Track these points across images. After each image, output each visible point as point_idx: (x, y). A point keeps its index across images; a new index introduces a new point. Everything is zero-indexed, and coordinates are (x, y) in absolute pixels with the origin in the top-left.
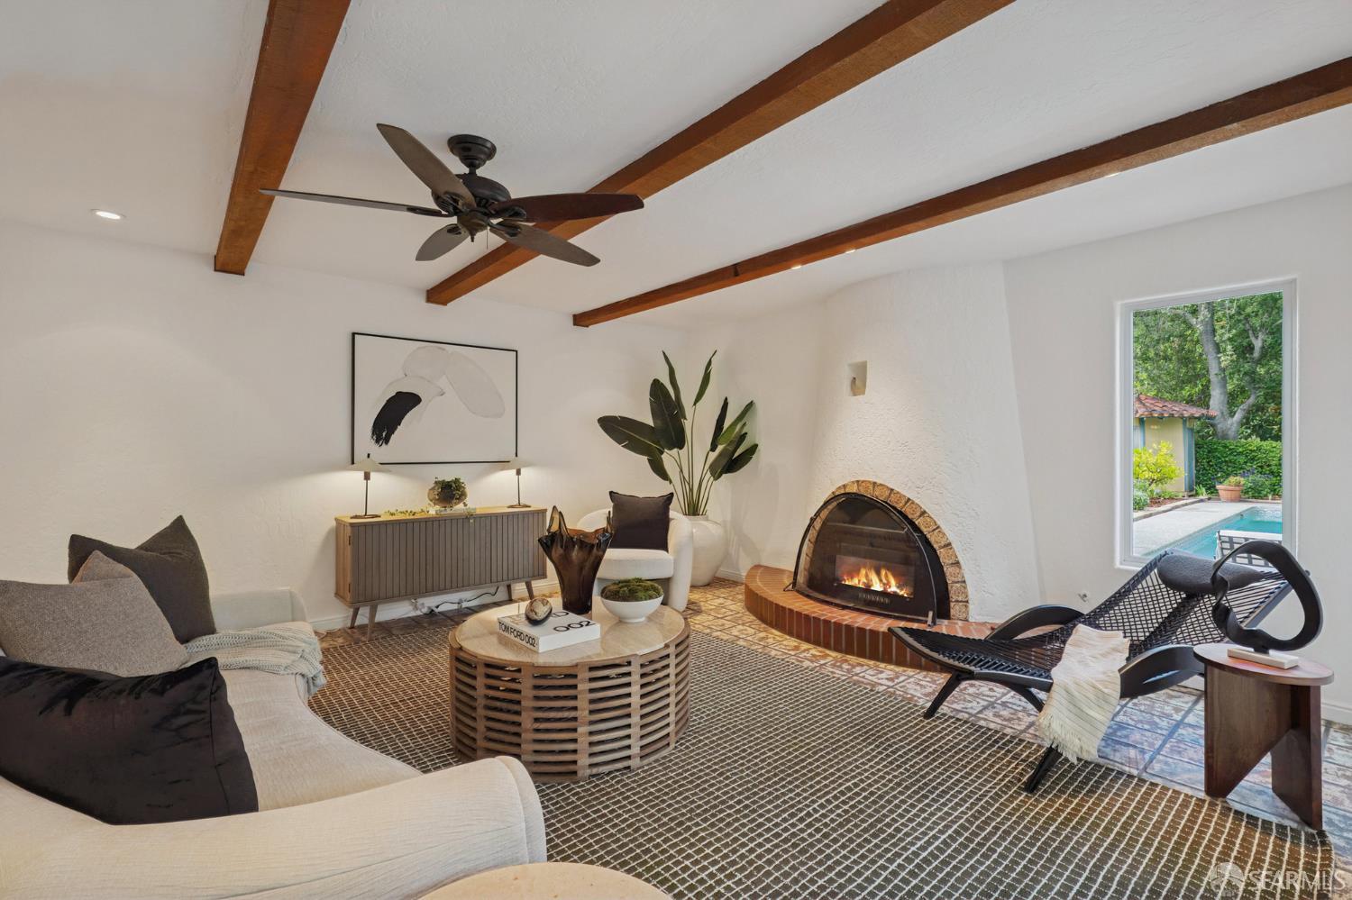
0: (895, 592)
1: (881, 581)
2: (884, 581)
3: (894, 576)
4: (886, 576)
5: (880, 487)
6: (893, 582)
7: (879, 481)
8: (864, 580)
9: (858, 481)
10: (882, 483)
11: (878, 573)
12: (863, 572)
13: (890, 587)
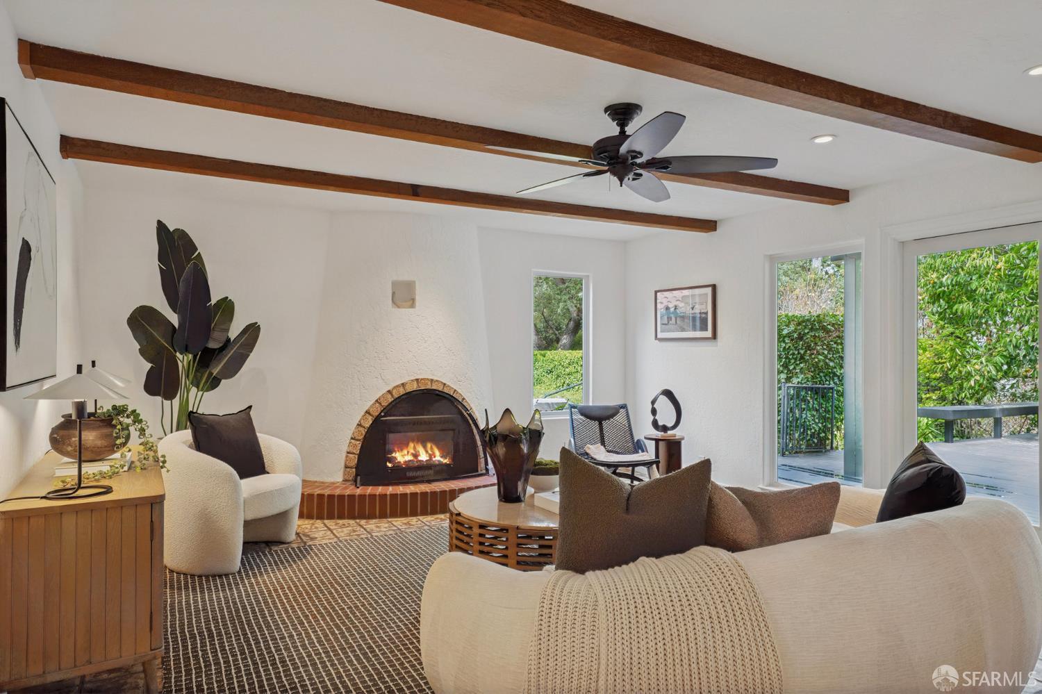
0: (439, 461)
1: (427, 452)
2: (430, 452)
3: (438, 448)
4: (432, 448)
5: (436, 383)
6: (437, 453)
7: (435, 378)
8: (412, 451)
9: (417, 380)
10: (438, 379)
11: (425, 447)
12: (411, 445)
13: (435, 457)
